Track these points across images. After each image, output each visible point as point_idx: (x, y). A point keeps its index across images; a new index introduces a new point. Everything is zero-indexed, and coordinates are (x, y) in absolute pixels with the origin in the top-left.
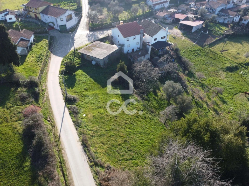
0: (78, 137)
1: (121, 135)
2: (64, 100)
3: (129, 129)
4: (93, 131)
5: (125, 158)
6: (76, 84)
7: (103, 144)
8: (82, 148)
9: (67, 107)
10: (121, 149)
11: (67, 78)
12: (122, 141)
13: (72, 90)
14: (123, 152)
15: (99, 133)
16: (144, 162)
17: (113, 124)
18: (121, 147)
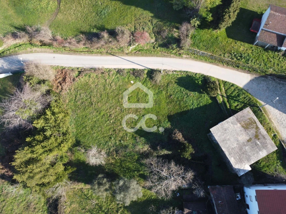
0: (107, 68)
1: (99, 104)
2: (157, 69)
3: (104, 115)
4: (112, 82)
5: (78, 95)
6: (182, 89)
7: (96, 85)
8: (96, 67)
9: (145, 69)
10: (87, 96)
11: (197, 82)
12: (93, 101)
13: (174, 82)
14: (83, 97)
15: (107, 86)
16: (70, 108)
17: (114, 103)
18: (88, 97)
